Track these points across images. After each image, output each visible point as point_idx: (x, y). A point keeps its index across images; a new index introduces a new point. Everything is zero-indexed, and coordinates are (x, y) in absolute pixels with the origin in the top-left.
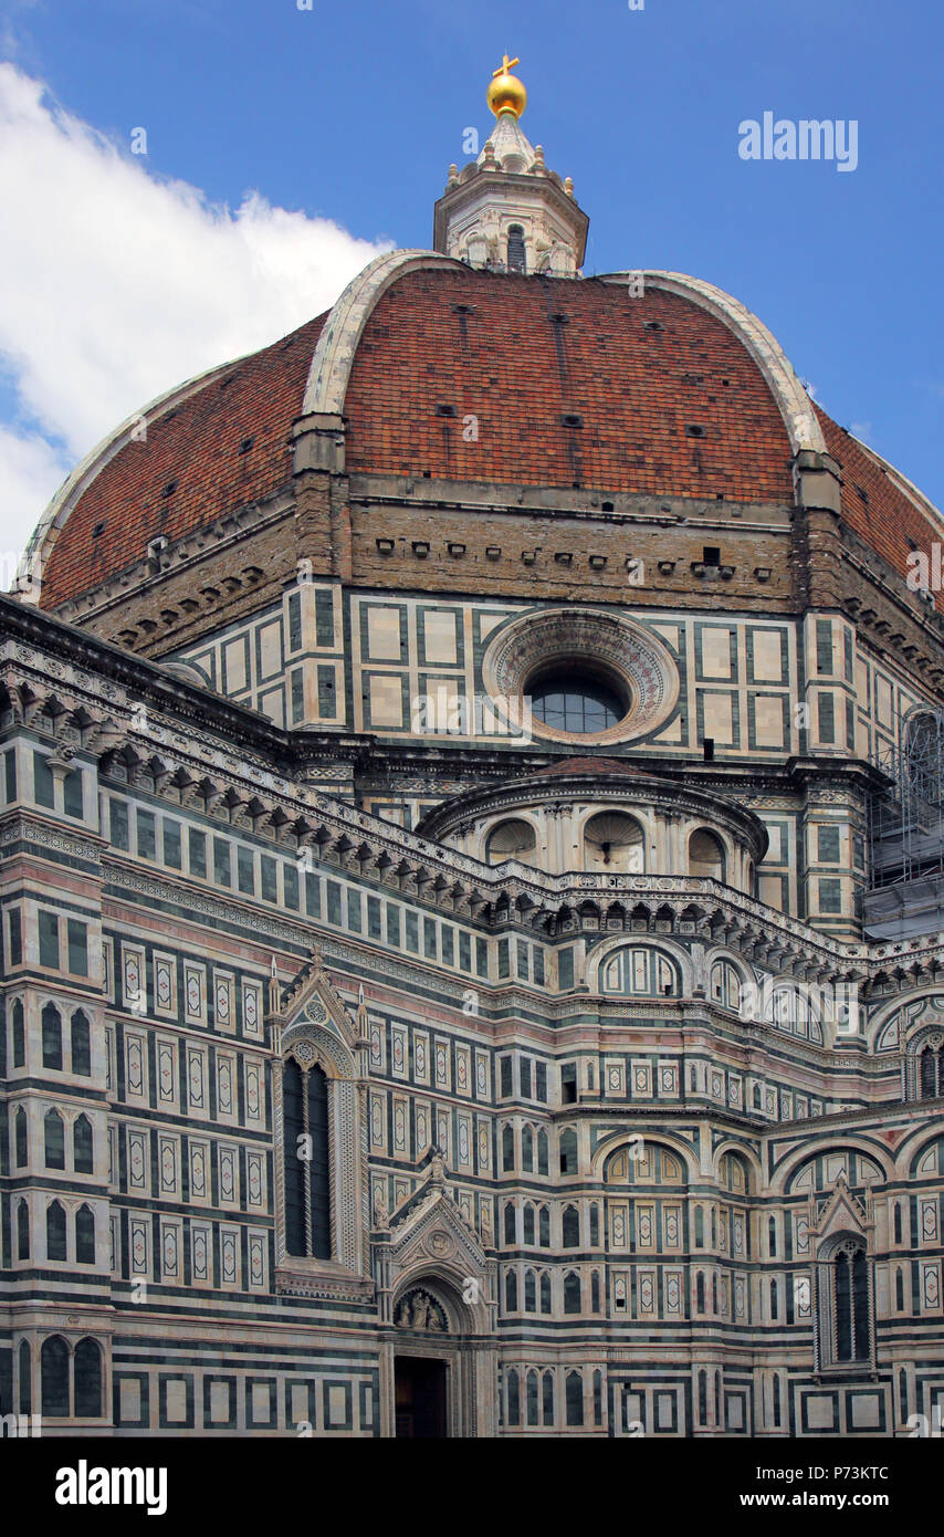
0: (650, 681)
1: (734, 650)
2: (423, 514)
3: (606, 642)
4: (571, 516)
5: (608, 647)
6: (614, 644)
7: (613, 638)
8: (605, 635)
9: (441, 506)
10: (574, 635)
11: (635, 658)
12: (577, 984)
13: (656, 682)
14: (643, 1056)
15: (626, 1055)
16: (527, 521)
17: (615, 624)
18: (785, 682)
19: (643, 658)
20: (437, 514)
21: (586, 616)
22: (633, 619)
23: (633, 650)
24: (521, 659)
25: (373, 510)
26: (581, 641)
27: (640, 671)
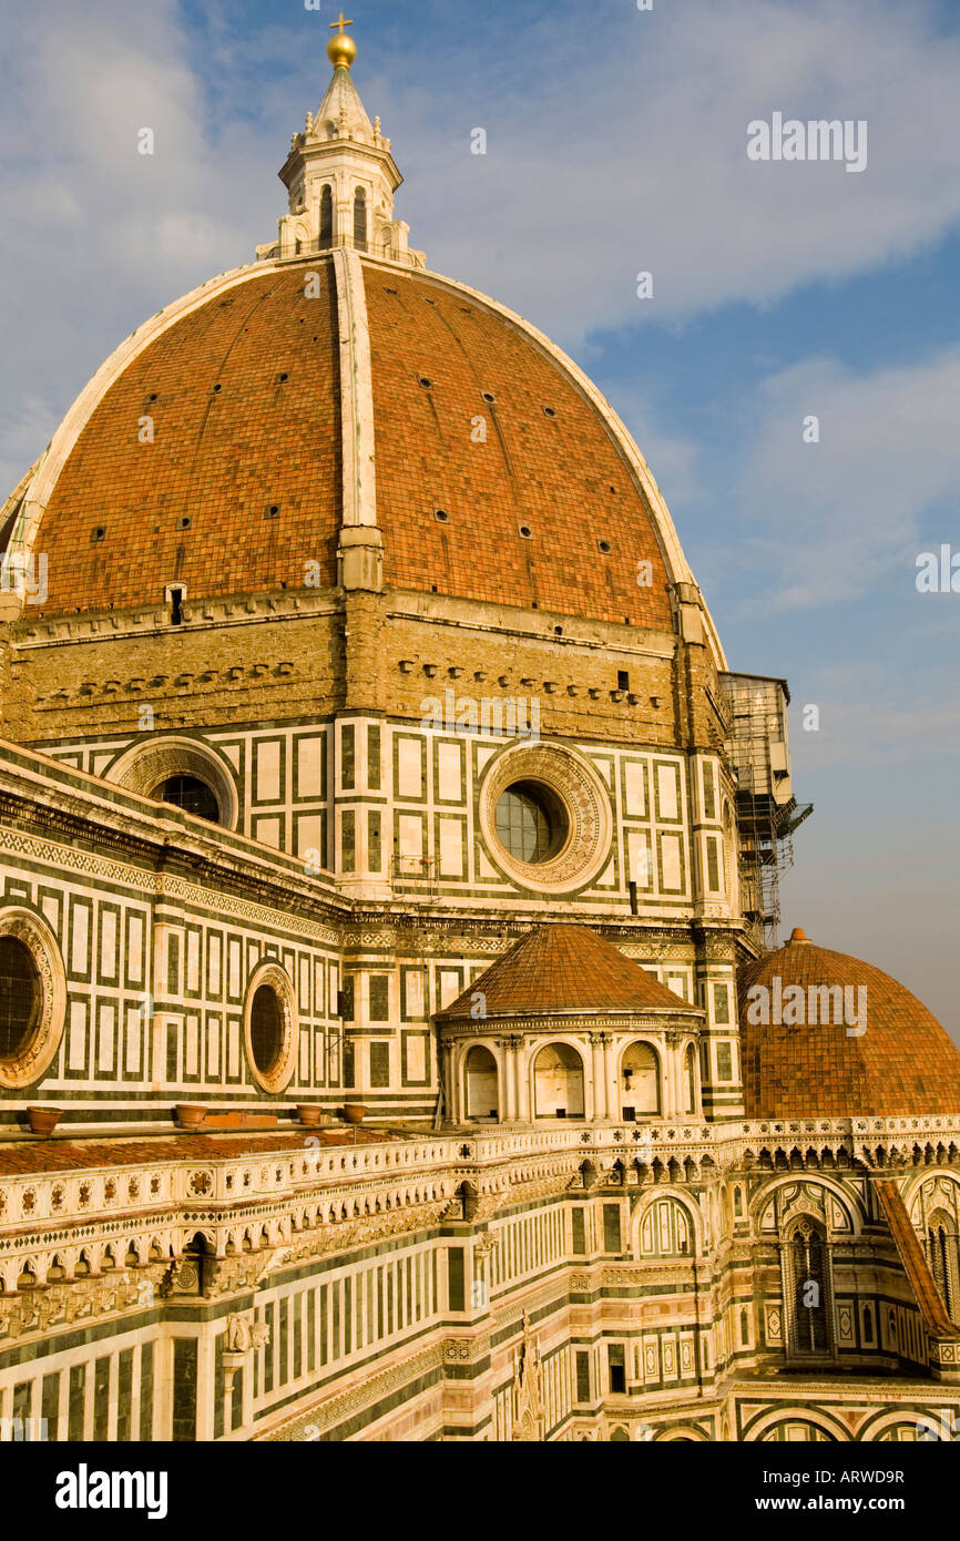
0: (587, 812)
1: (646, 785)
2: (432, 629)
3: (557, 769)
4: (533, 636)
5: (556, 774)
6: (562, 773)
7: (563, 768)
8: (557, 764)
9: (446, 623)
10: (535, 762)
11: (576, 787)
12: (624, 1249)
13: (592, 815)
14: (669, 1329)
15: (658, 1331)
16: (502, 639)
17: (567, 756)
18: (679, 821)
19: (582, 789)
20: (441, 629)
21: (549, 748)
22: (581, 753)
23: (576, 780)
24: (498, 786)
25: (397, 623)
26: (539, 767)
27: (578, 800)
